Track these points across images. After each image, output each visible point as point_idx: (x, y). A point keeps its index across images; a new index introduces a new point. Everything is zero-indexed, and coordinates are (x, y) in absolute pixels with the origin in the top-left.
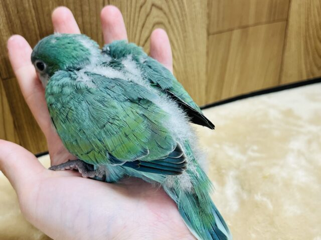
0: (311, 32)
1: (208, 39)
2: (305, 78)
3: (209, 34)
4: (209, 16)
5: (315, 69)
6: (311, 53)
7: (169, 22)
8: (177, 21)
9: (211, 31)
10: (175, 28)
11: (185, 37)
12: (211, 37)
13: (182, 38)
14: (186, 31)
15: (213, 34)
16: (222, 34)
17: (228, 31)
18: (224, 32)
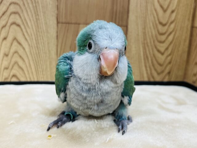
0: (149, 41)
1: (57, 26)
2: (146, 79)
3: (58, 23)
4: (58, 8)
5: (155, 74)
6: (150, 59)
7: (24, 5)
8: (31, 5)
9: (60, 20)
10: (29, 11)
11: (37, 20)
12: (60, 25)
13: (35, 20)
14: (38, 15)
15: (62, 23)
16: (70, 25)
17: (76, 24)
18: (71, 23)
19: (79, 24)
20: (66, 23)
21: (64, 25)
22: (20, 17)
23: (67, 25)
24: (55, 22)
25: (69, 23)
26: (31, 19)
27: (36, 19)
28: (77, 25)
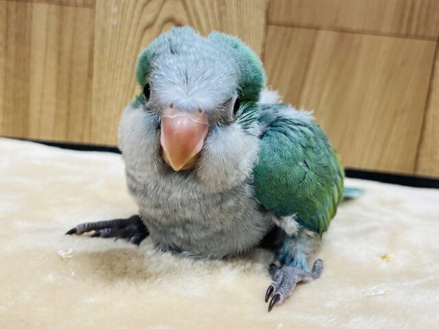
3: (268, 23)
15: (278, 24)
16: (296, 29)
17: (309, 27)
18: (299, 27)
19: (318, 28)
20: (286, 25)
21: (283, 29)
22: (186, 7)
23: (289, 29)
24: (262, 21)
25: (293, 26)
26: (209, 12)
27: (220, 13)
28: (312, 31)
